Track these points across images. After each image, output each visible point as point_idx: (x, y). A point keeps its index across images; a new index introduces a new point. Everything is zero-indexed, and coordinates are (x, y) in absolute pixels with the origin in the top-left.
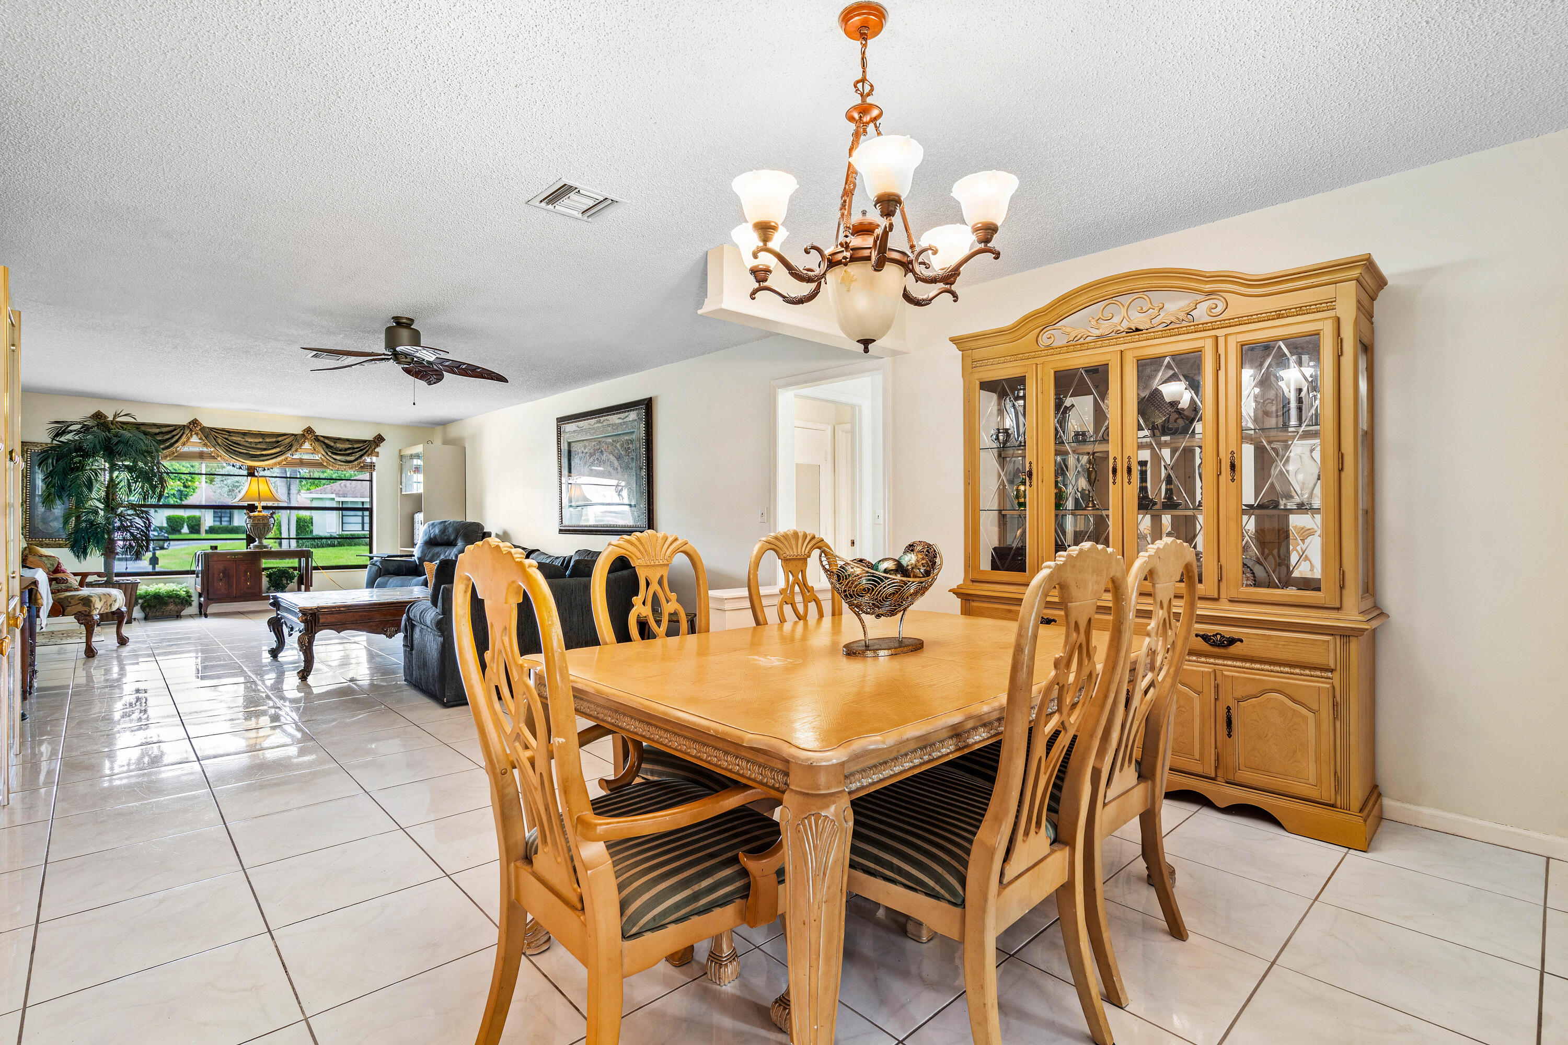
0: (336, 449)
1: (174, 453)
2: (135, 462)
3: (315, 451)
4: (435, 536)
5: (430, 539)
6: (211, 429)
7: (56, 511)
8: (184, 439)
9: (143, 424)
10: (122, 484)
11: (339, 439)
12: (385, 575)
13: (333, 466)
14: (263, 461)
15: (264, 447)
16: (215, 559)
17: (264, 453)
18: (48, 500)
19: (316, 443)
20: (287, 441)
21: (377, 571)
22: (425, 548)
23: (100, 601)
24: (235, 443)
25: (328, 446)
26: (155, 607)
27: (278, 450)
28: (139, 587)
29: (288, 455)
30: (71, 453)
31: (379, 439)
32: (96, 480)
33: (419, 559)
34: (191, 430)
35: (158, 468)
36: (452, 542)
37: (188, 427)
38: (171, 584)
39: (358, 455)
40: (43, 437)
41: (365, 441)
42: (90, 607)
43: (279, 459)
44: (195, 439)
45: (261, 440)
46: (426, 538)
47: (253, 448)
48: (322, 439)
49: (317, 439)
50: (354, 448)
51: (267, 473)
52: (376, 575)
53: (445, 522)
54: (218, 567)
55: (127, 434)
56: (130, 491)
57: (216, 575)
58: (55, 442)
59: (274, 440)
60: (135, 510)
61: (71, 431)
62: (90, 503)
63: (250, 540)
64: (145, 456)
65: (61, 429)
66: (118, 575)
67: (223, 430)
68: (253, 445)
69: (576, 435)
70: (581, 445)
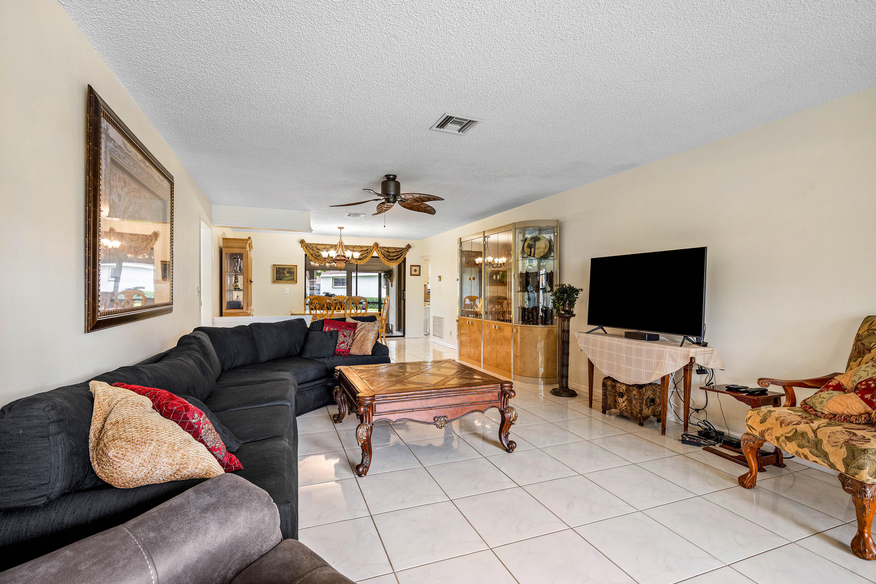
69: (122, 157)
70: (120, 175)
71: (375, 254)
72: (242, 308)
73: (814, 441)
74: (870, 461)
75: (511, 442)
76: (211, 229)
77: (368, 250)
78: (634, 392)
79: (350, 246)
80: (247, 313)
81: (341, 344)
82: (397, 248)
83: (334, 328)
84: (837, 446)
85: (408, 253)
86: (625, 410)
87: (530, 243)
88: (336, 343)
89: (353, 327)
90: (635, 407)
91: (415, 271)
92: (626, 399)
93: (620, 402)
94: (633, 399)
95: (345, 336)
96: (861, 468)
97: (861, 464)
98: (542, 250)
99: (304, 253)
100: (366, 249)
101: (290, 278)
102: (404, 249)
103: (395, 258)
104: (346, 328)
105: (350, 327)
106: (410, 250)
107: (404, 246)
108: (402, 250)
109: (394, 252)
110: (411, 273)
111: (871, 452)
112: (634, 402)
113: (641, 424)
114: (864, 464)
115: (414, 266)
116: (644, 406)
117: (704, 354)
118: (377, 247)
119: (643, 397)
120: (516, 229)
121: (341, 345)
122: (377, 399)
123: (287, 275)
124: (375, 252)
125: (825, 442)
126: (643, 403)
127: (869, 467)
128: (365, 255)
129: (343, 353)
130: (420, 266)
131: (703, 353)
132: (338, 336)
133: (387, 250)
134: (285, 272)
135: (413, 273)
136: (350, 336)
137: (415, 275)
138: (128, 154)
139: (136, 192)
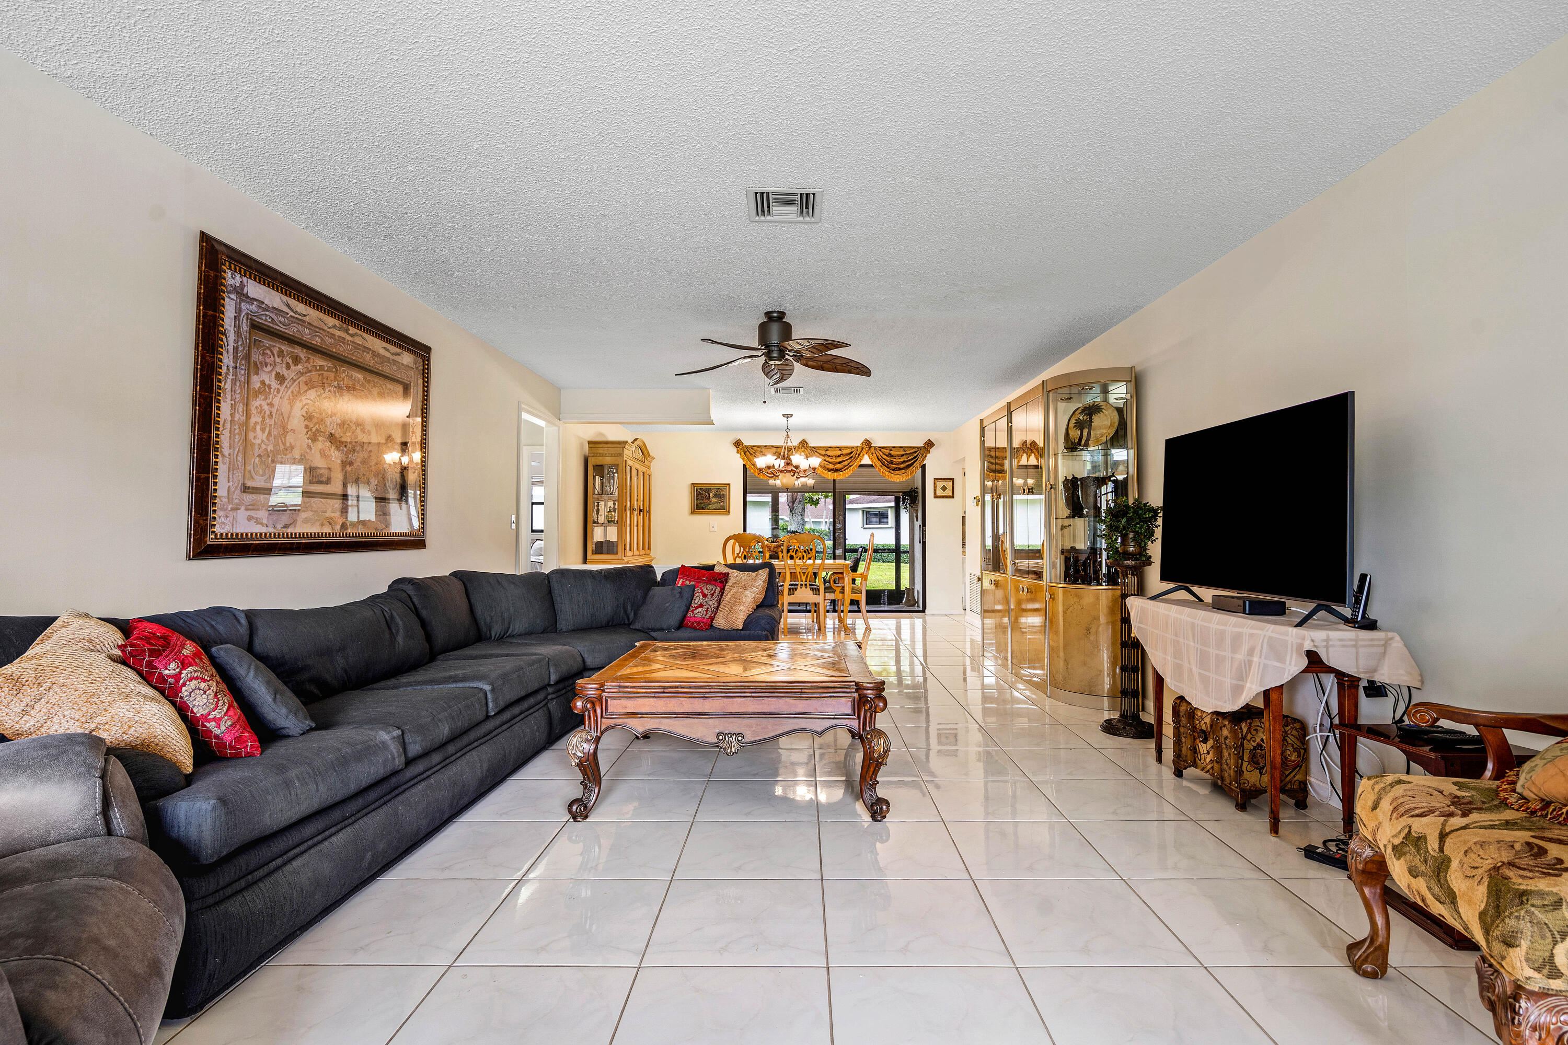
69: (280, 321)
70: (283, 348)
71: (866, 460)
72: (617, 554)
73: (1435, 859)
74: (1532, 926)
75: (881, 801)
76: (559, 427)
77: (852, 453)
78: (1225, 732)
79: (820, 447)
80: (623, 560)
81: (696, 608)
82: (908, 447)
83: (690, 581)
84: (1474, 876)
85: (928, 455)
86: (1211, 771)
87: (1081, 418)
88: (689, 606)
89: (722, 580)
90: (1227, 765)
91: (944, 488)
92: (1212, 747)
93: (1202, 753)
94: (1224, 746)
95: (705, 596)
96: (1510, 942)
97: (1509, 932)
98: (1104, 431)
99: (741, 463)
100: (849, 451)
101: (719, 505)
102: (920, 448)
103: (902, 466)
104: (709, 582)
105: (716, 580)
106: (932, 450)
107: (920, 443)
108: (916, 452)
109: (903, 455)
110: (935, 494)
111: (1538, 902)
112: (1226, 754)
113: (1242, 807)
114: (1517, 933)
115: (941, 479)
116: (1245, 764)
117: (1355, 646)
118: (870, 448)
119: (1242, 745)
120: (1049, 391)
121: (697, 611)
122: (608, 690)
123: (714, 500)
124: (866, 457)
125: (1455, 864)
126: (1243, 756)
127: (1528, 943)
128: (846, 463)
129: (699, 624)
130: (953, 480)
131: (1353, 643)
132: (694, 595)
133: (887, 452)
134: (711, 496)
135: (940, 492)
136: (712, 595)
137: (943, 497)
138: (297, 318)
139: (327, 371)
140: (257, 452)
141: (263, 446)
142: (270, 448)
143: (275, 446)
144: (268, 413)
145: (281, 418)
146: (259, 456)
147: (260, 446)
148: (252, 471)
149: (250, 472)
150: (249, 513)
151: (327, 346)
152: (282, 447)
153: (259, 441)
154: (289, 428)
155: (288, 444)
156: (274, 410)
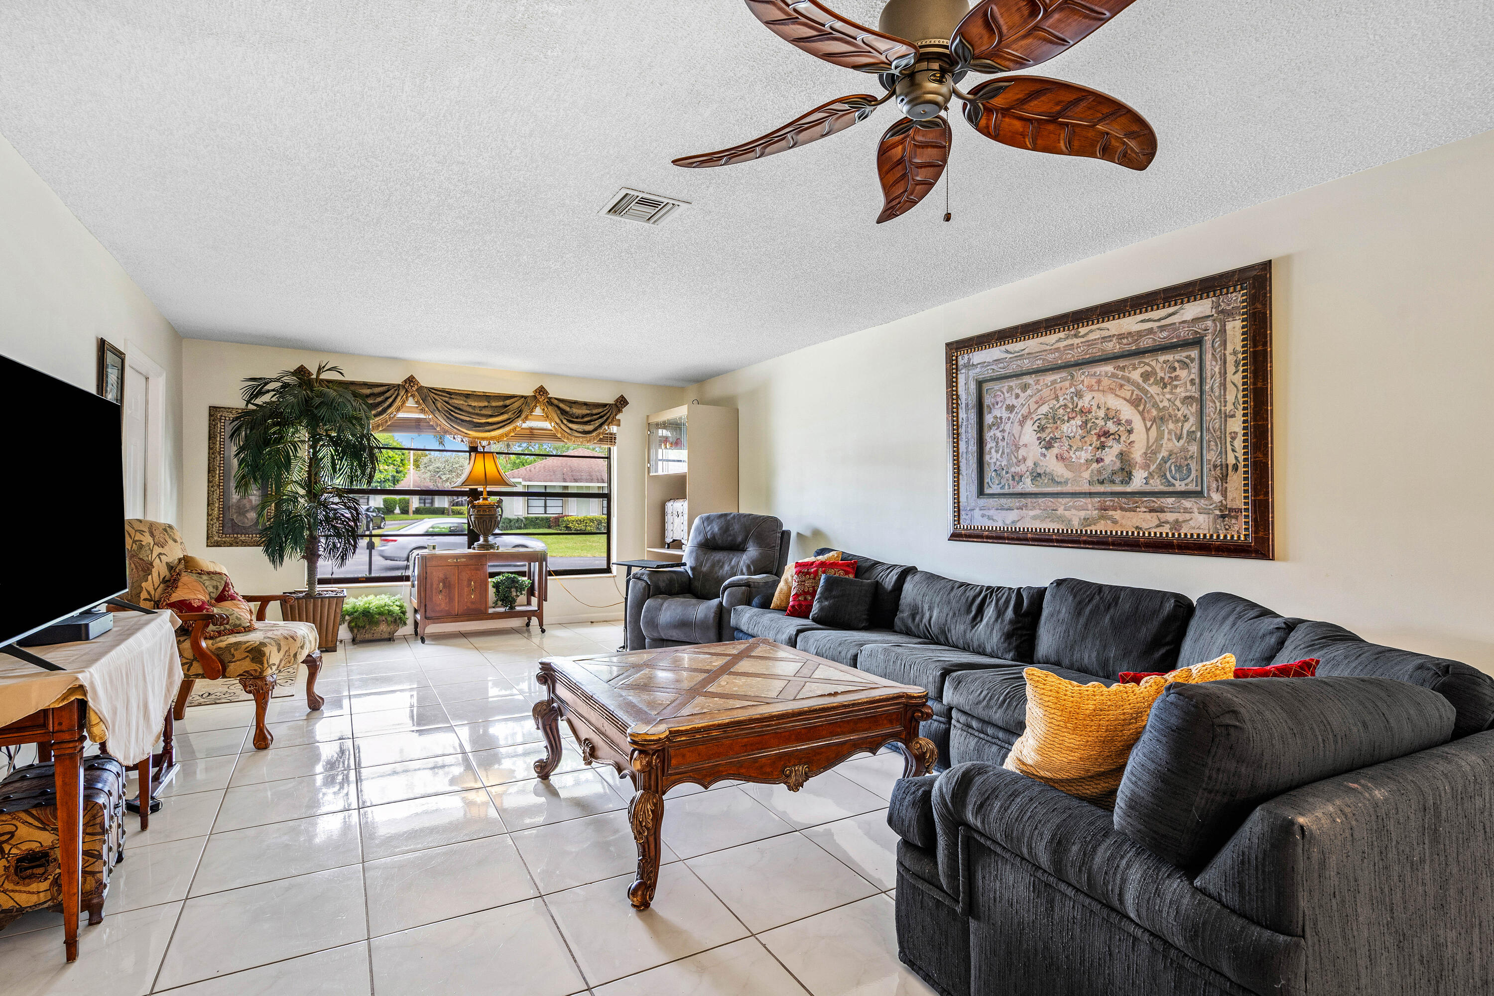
0: (572, 415)
1: (386, 422)
2: (340, 430)
3: (547, 418)
4: (714, 536)
5: (707, 540)
6: (430, 390)
7: (253, 498)
8: (398, 402)
9: (353, 383)
10: (325, 460)
11: (575, 403)
12: (654, 595)
13: (568, 439)
14: (489, 431)
15: (490, 413)
16: (434, 563)
17: (490, 420)
18: (243, 484)
19: (550, 408)
20: (516, 405)
21: (644, 588)
22: (700, 552)
23: (279, 650)
24: (456, 408)
25: (563, 412)
26: (364, 627)
27: (505, 417)
28: (346, 600)
29: (519, 423)
30: (266, 421)
31: (622, 403)
32: (295, 456)
33: (692, 569)
34: (407, 391)
35: (368, 440)
36: (739, 545)
37: (404, 387)
38: (383, 596)
39: (597, 423)
40: (235, 400)
41: (605, 405)
42: (262, 664)
43: (507, 429)
44: (411, 403)
45: (486, 404)
46: (700, 538)
47: (477, 414)
48: (556, 402)
49: (550, 402)
50: (592, 415)
51: (495, 448)
52: (643, 595)
53: (726, 515)
54: (437, 575)
55: (332, 393)
56: (335, 471)
57: (435, 586)
58: (251, 407)
59: (501, 403)
60: (340, 497)
61: (268, 391)
62: (289, 488)
63: (473, 537)
64: (354, 425)
65: (257, 387)
66: (322, 581)
67: (443, 391)
68: (477, 411)
69: (1000, 368)
70: (1011, 384)
138: (1016, 357)
139: (1060, 382)
140: (993, 468)
141: (998, 463)
142: (1004, 463)
143: (1008, 461)
144: (1001, 438)
145: (1013, 438)
146: (995, 470)
147: (995, 463)
148: (990, 483)
149: (988, 483)
150: (982, 512)
151: (1050, 362)
152: (1015, 460)
153: (995, 460)
154: (1021, 443)
155: (1020, 457)
156: (1006, 435)
